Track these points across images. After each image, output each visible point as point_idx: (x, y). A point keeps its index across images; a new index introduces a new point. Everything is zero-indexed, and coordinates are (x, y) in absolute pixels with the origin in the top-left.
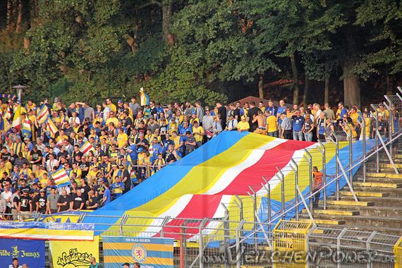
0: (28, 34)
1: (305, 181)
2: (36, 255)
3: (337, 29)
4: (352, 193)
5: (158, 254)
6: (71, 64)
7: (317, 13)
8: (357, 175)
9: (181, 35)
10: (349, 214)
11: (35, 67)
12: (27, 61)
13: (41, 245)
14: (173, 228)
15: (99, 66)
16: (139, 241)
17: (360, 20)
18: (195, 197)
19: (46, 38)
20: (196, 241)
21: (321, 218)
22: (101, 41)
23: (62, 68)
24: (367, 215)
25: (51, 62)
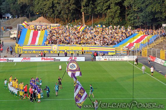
3: (152, 18)
4: (154, 43)
5: (124, 52)
6: (112, 23)
7: (149, 16)
8: (155, 40)
9: (128, 19)
10: (154, 46)
11: (106, 24)
12: (105, 23)
17: (156, 17)
18: (130, 43)
19: (108, 20)
21: (149, 46)
24: (156, 46)
25: (109, 23)
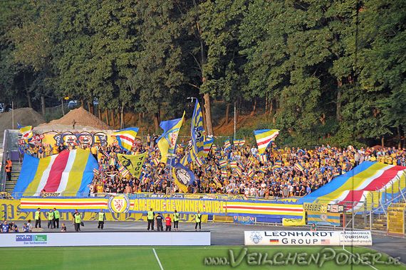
0: (275, 116)
1: (403, 185)
5: (333, 218)
6: (294, 130)
9: (345, 117)
15: (307, 131)
18: (350, 192)
19: (283, 118)
22: (308, 119)
23: (290, 131)
25: (285, 129)
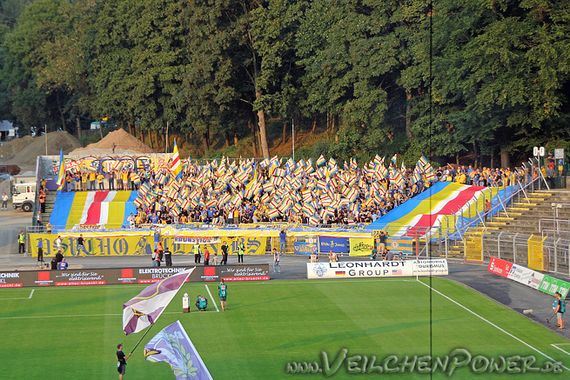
0: (338, 133)
1: (481, 207)
2: (343, 245)
3: (497, 128)
4: (506, 213)
5: (404, 245)
6: (359, 148)
7: (487, 120)
8: (508, 204)
9: (416, 133)
10: (505, 224)
11: (341, 150)
12: (337, 147)
13: (345, 241)
14: (412, 232)
15: (374, 149)
16: (395, 239)
17: (509, 124)
19: (347, 135)
20: (425, 238)
21: (490, 226)
22: (375, 136)
23: (354, 150)
24: (514, 224)
25: (349, 148)
